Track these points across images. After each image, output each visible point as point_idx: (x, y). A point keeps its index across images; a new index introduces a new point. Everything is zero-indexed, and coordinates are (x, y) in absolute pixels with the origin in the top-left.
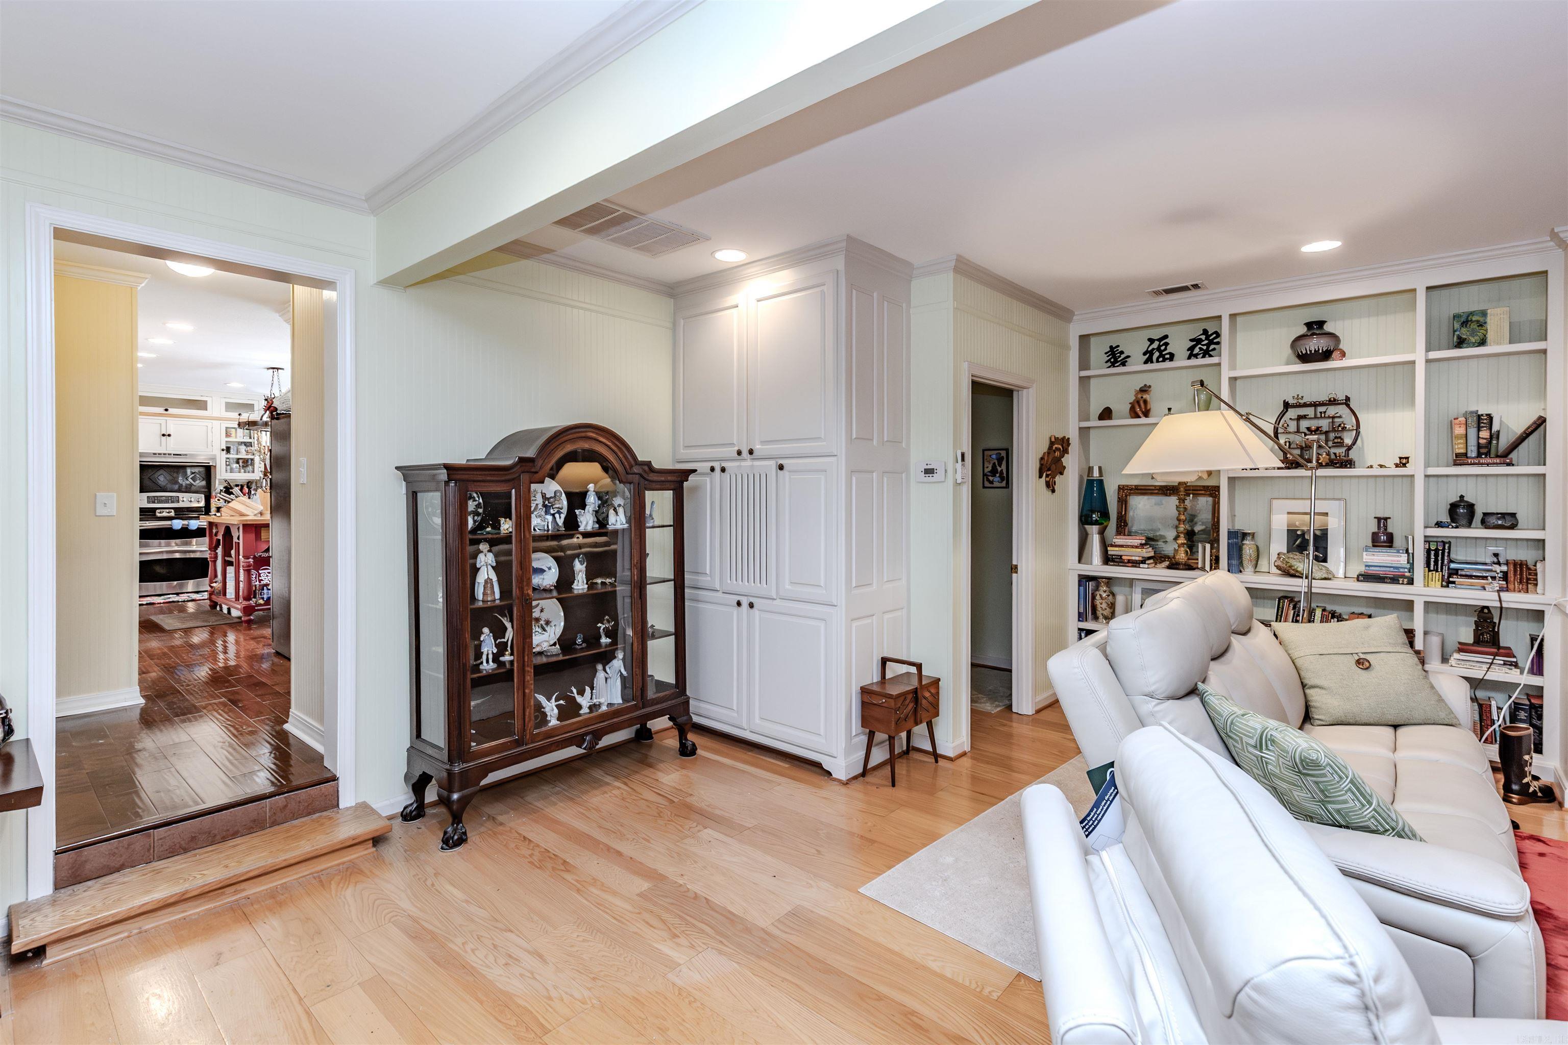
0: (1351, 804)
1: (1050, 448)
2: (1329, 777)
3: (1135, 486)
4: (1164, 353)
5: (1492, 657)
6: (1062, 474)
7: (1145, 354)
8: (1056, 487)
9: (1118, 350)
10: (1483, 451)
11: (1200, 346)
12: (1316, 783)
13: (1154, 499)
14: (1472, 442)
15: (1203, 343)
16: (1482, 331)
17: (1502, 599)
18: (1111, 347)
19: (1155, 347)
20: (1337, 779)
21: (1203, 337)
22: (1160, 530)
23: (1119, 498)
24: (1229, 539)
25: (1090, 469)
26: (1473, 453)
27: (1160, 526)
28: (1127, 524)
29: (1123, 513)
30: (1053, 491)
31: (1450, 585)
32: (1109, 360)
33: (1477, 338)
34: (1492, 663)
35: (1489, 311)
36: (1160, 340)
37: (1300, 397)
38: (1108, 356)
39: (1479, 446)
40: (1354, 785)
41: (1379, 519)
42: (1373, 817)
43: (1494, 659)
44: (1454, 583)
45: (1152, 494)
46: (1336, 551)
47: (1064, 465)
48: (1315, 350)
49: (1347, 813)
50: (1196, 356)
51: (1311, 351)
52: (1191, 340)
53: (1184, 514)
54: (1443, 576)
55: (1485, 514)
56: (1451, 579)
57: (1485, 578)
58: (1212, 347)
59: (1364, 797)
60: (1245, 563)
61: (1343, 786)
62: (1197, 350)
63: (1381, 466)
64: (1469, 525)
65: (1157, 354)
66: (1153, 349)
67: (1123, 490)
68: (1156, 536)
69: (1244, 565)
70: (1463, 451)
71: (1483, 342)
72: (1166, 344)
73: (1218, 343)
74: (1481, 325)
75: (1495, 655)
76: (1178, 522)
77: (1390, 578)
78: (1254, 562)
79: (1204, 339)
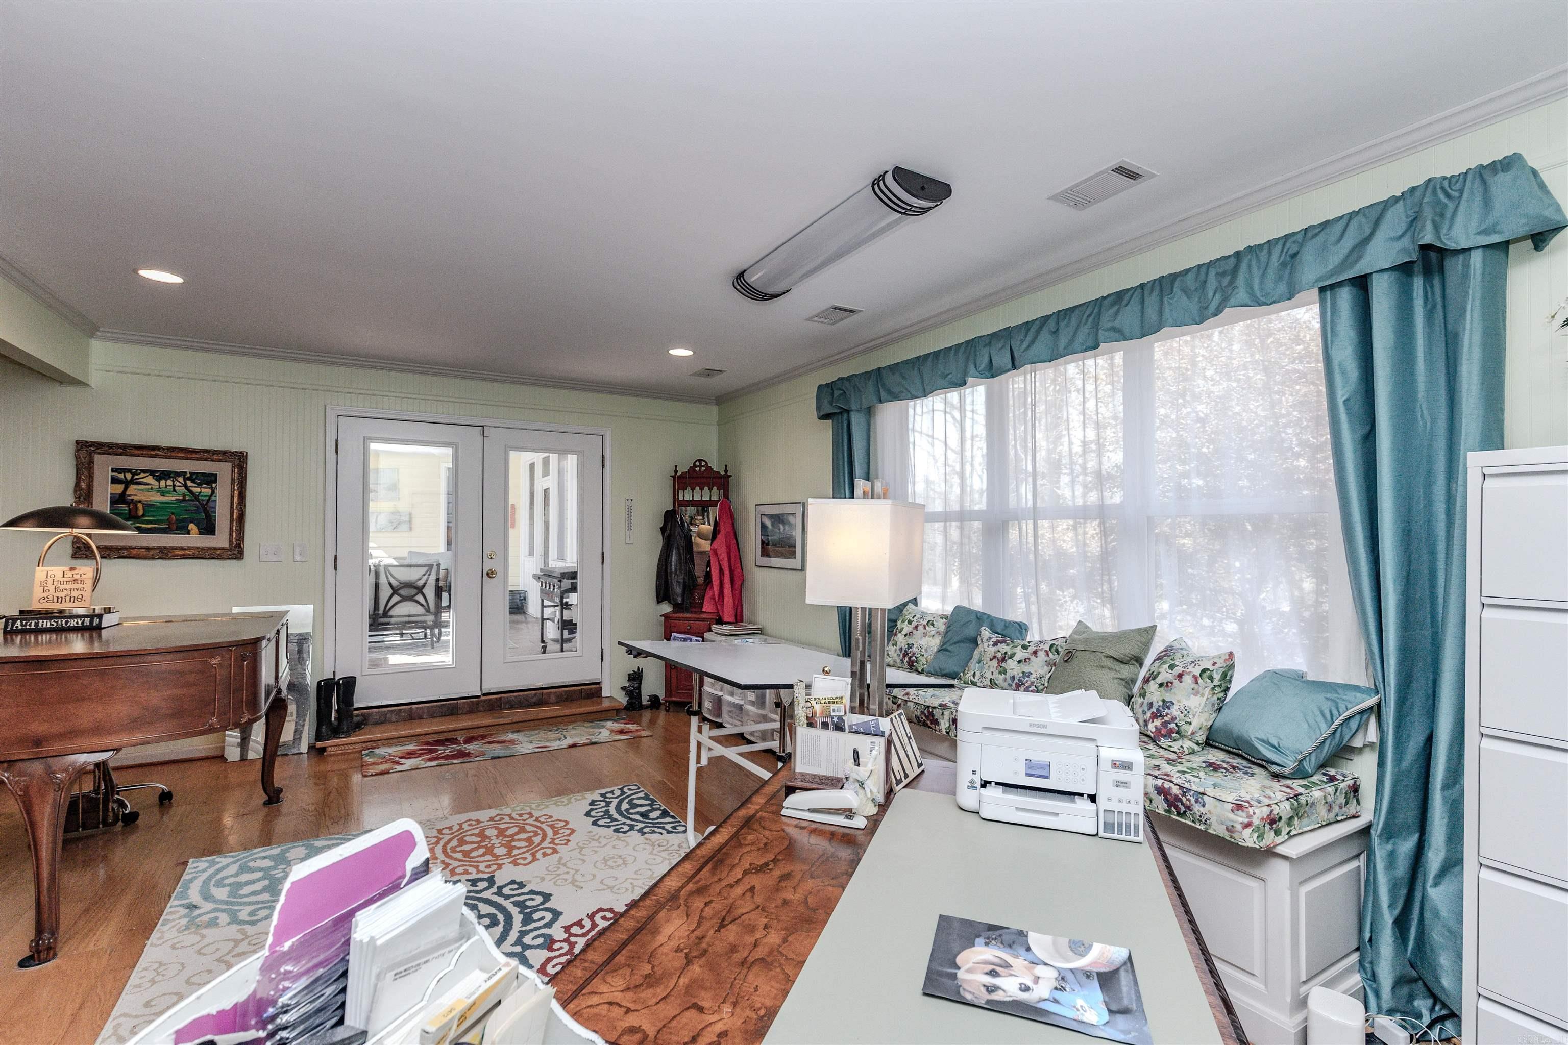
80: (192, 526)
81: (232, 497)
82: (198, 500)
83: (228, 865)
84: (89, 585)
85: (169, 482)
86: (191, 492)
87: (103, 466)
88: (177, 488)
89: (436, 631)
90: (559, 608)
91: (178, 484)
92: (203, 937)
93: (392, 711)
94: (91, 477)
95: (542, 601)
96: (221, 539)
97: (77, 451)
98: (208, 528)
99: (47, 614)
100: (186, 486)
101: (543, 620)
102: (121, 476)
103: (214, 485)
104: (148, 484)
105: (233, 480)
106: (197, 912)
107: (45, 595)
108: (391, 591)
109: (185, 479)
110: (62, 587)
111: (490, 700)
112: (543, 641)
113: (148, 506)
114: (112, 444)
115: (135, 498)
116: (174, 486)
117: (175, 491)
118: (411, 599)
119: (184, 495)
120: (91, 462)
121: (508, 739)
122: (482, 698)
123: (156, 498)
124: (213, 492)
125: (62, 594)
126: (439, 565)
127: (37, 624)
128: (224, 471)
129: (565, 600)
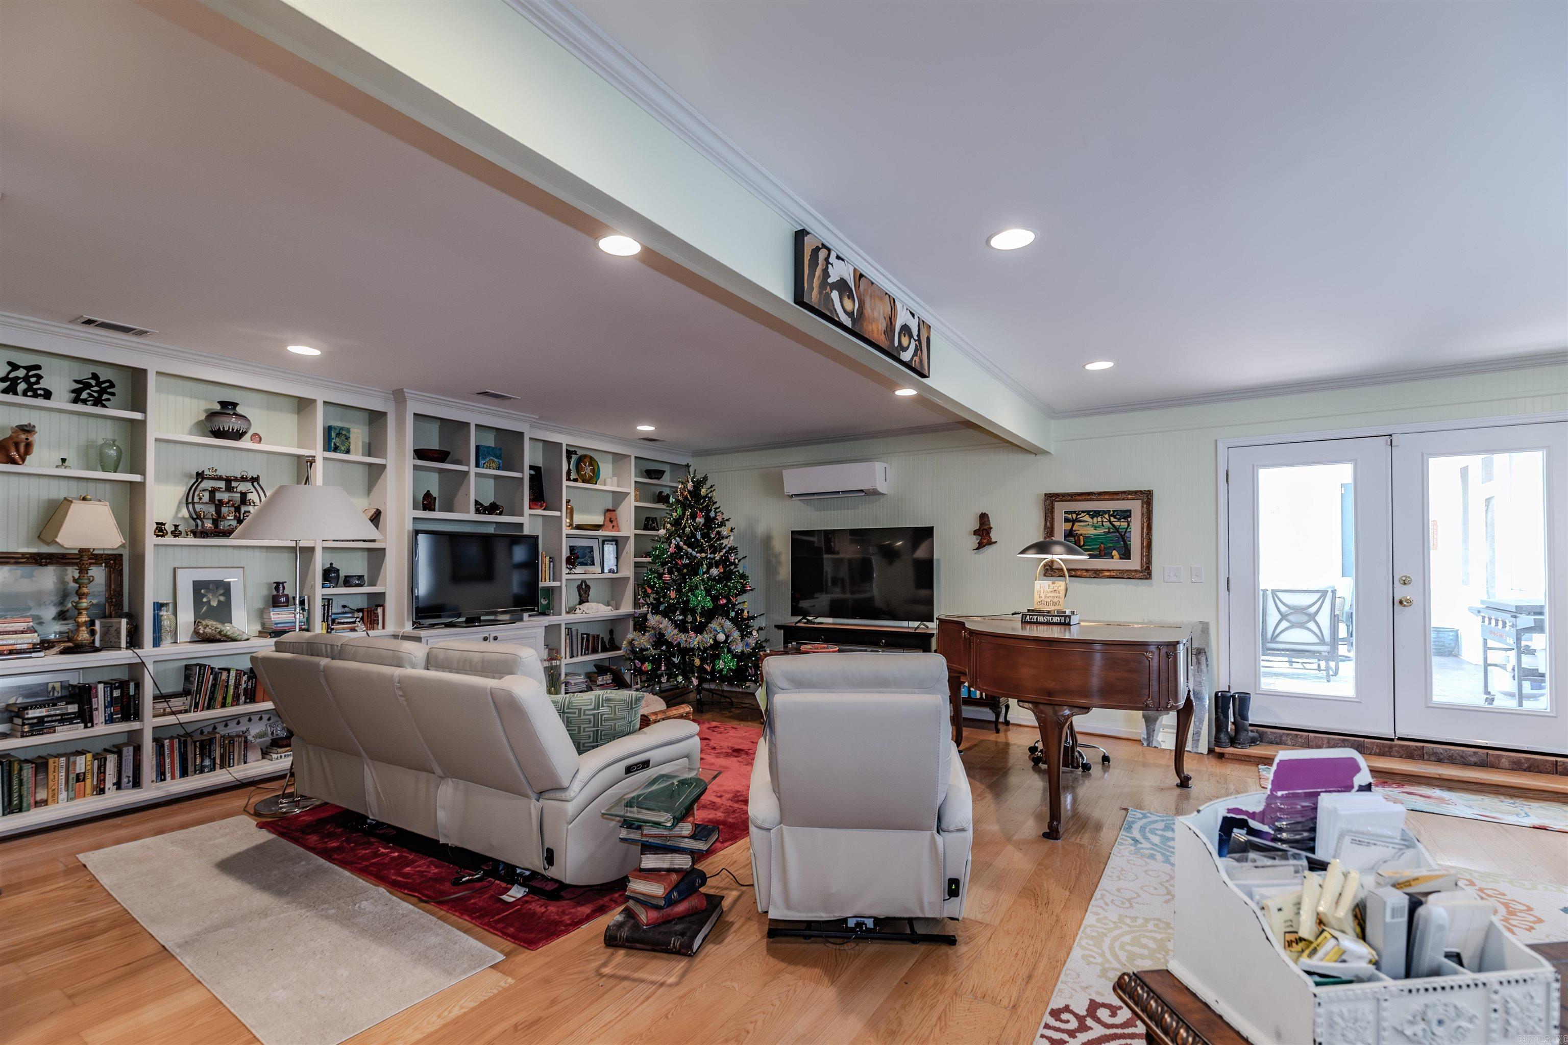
4: (34, 387)
7: (3, 380)
11: (88, 391)
15: (93, 389)
16: (346, 444)
19: (21, 376)
21: (93, 382)
24: (153, 612)
31: (332, 631)
33: (345, 447)
35: (350, 430)
36: (29, 368)
37: (213, 470)
41: (277, 584)
44: (334, 629)
46: (238, 614)
48: (225, 429)
50: (85, 402)
52: (76, 381)
54: (328, 625)
55: (346, 577)
56: (332, 627)
57: (353, 623)
58: (105, 396)
60: (165, 635)
62: (84, 395)
64: (338, 585)
65: (22, 386)
66: (17, 378)
71: (348, 452)
72: (39, 377)
73: (113, 394)
74: (348, 438)
78: (173, 633)
79: (94, 384)
80: (1115, 553)
81: (1142, 528)
82: (1118, 532)
83: (1156, 821)
84: (1063, 593)
85: (1099, 519)
86: (1113, 525)
87: (1060, 509)
88: (1104, 523)
89: (1332, 664)
90: (1514, 653)
91: (1105, 520)
92: (1147, 864)
93: (1288, 734)
94: (1053, 518)
95: (1485, 641)
96: (1134, 563)
97: (1045, 501)
98: (1126, 554)
99: (1040, 612)
100: (1110, 521)
101: (1486, 665)
102: (1070, 516)
103: (1129, 519)
104: (1086, 522)
105: (1142, 514)
106: (1139, 846)
107: (1040, 600)
108: (1279, 617)
109: (1110, 516)
110: (1048, 595)
111: (1408, 746)
112: (1487, 692)
113: (1087, 538)
114: (1065, 493)
115: (1079, 532)
116: (1102, 522)
117: (1103, 525)
118: (1302, 625)
119: (1109, 529)
120: (1053, 508)
121: (1434, 795)
122: (1396, 742)
123: (1091, 531)
124: (1129, 525)
125: (1048, 600)
126: (1334, 592)
127: (1037, 619)
128: (1136, 507)
129: (1523, 643)
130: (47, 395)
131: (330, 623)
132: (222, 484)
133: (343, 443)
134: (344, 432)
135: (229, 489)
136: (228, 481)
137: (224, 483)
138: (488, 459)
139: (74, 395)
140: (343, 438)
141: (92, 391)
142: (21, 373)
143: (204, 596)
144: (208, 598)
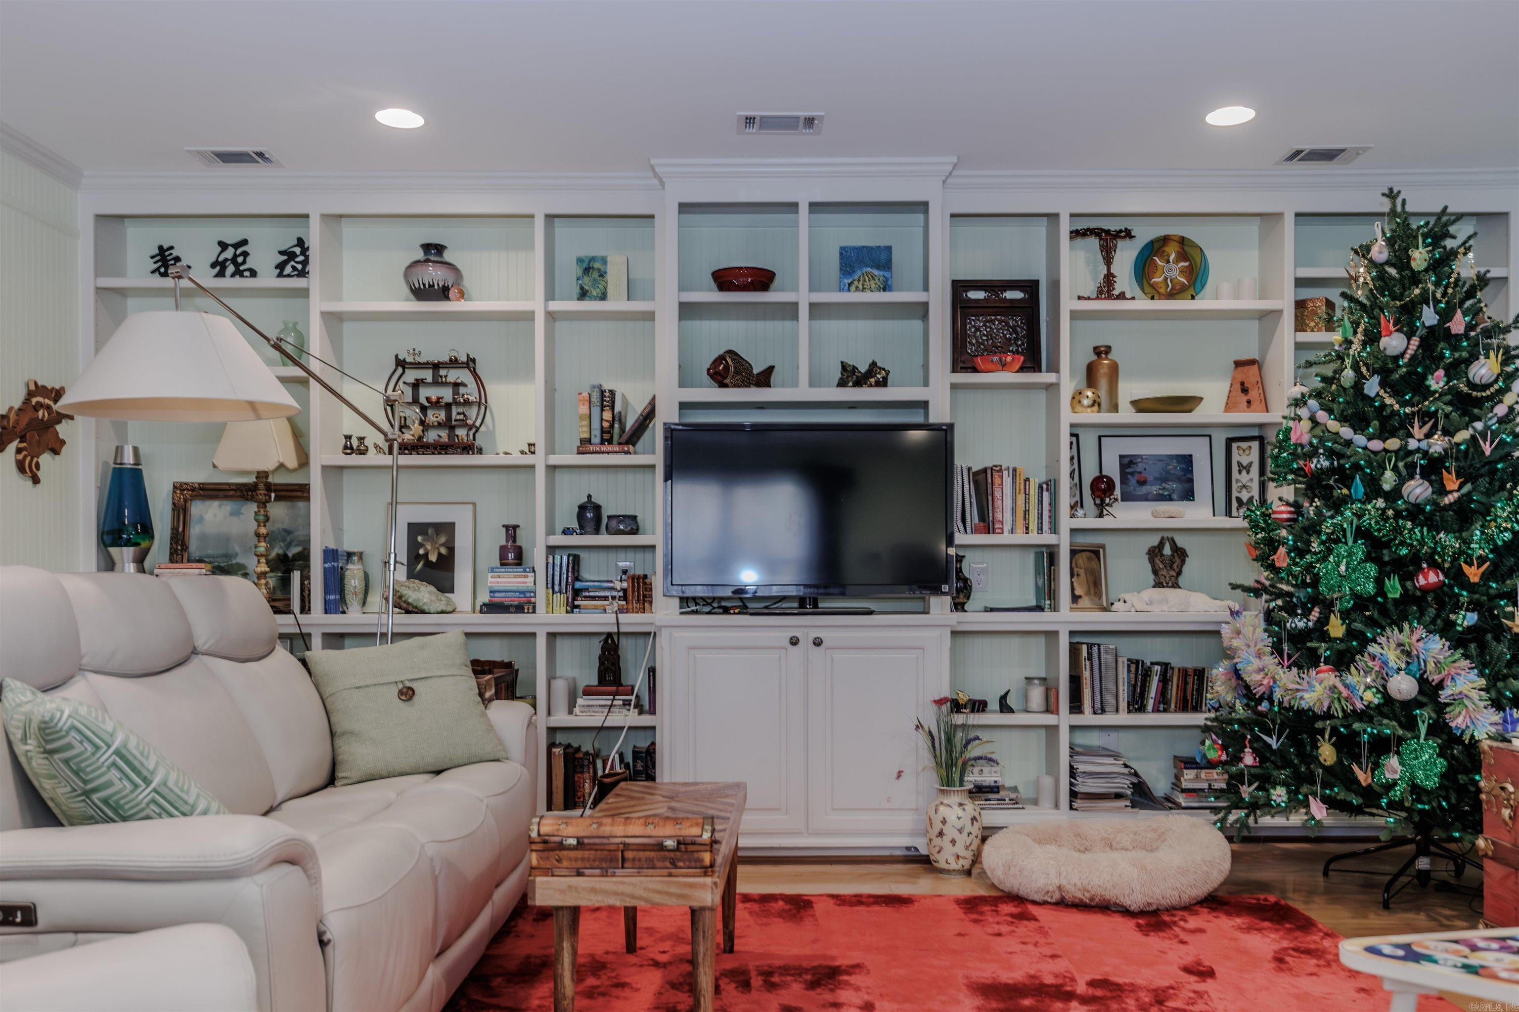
0: (118, 786)
1: (27, 401)
2: (78, 749)
3: (199, 484)
4: (242, 268)
5: (611, 697)
6: (56, 452)
7: (213, 266)
8: (40, 474)
9: (171, 254)
10: (606, 436)
11: (293, 263)
12: (66, 762)
13: (227, 507)
14: (596, 425)
15: (297, 259)
16: (602, 283)
17: (620, 621)
18: (161, 248)
19: (229, 256)
20: (90, 748)
21: (298, 250)
22: (237, 554)
23: (174, 504)
24: (325, 562)
25: (119, 450)
26: (596, 440)
27: (237, 549)
28: (187, 548)
29: (181, 529)
30: (36, 480)
31: (575, 610)
32: (158, 269)
33: (598, 290)
34: (611, 706)
35: (609, 259)
36: (236, 246)
37: (417, 352)
38: (155, 263)
39: (603, 431)
40: (122, 757)
41: (507, 527)
42: (153, 801)
43: (614, 699)
44: (578, 607)
45: (226, 497)
46: (463, 576)
47: (61, 436)
48: (429, 285)
49: (117, 802)
50: (289, 276)
51: (424, 285)
52: (282, 253)
53: (265, 526)
54: (567, 599)
55: (610, 517)
56: (576, 603)
57: (606, 598)
59: (138, 773)
60: (349, 597)
61: (102, 760)
62: (288, 270)
63: (506, 453)
64: (597, 531)
65: (231, 269)
66: (226, 260)
67: (182, 490)
68: (232, 565)
69: (348, 602)
70: (586, 436)
71: (603, 297)
72: (245, 254)
74: (602, 275)
75: (617, 693)
76: (256, 538)
77: (516, 606)
78: (361, 596)
79: (298, 253)
130: (253, 273)
131: (570, 594)
132: (428, 375)
133: (595, 283)
134: (597, 265)
135: (437, 382)
136: (436, 367)
137: (430, 372)
138: (859, 273)
139: (278, 271)
140: (595, 275)
141: (297, 262)
142: (229, 253)
143: (421, 545)
144: (426, 549)
